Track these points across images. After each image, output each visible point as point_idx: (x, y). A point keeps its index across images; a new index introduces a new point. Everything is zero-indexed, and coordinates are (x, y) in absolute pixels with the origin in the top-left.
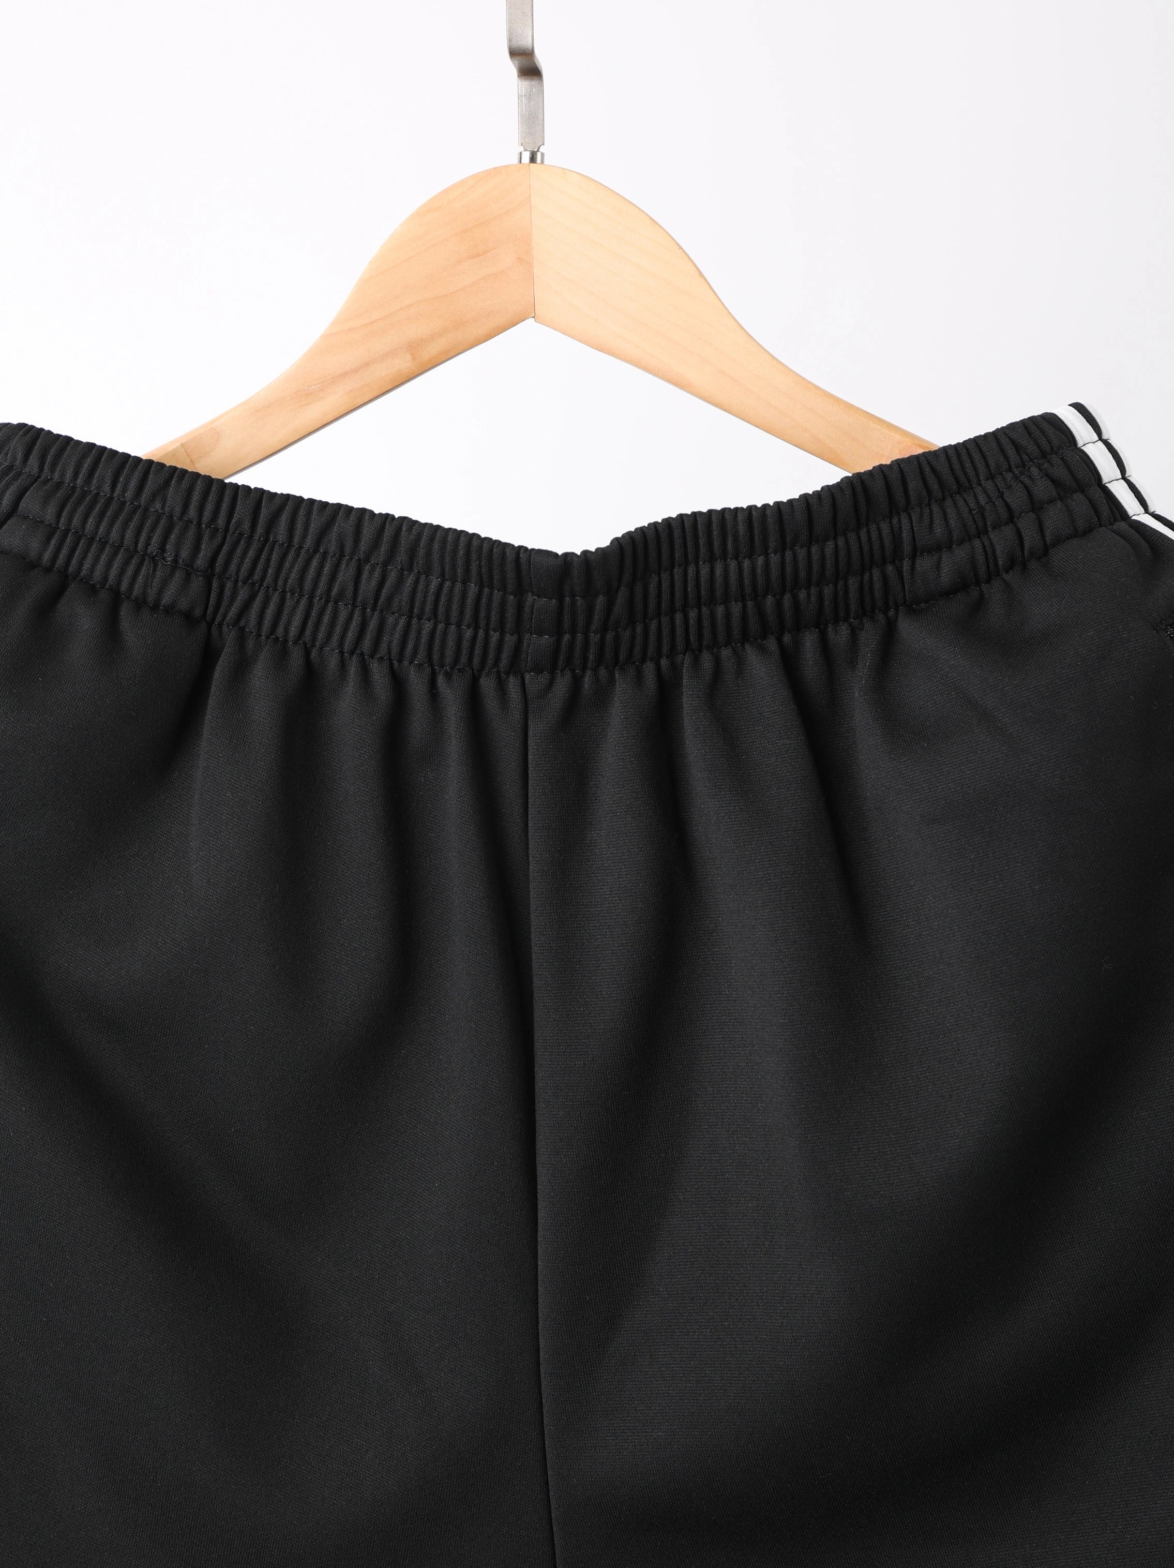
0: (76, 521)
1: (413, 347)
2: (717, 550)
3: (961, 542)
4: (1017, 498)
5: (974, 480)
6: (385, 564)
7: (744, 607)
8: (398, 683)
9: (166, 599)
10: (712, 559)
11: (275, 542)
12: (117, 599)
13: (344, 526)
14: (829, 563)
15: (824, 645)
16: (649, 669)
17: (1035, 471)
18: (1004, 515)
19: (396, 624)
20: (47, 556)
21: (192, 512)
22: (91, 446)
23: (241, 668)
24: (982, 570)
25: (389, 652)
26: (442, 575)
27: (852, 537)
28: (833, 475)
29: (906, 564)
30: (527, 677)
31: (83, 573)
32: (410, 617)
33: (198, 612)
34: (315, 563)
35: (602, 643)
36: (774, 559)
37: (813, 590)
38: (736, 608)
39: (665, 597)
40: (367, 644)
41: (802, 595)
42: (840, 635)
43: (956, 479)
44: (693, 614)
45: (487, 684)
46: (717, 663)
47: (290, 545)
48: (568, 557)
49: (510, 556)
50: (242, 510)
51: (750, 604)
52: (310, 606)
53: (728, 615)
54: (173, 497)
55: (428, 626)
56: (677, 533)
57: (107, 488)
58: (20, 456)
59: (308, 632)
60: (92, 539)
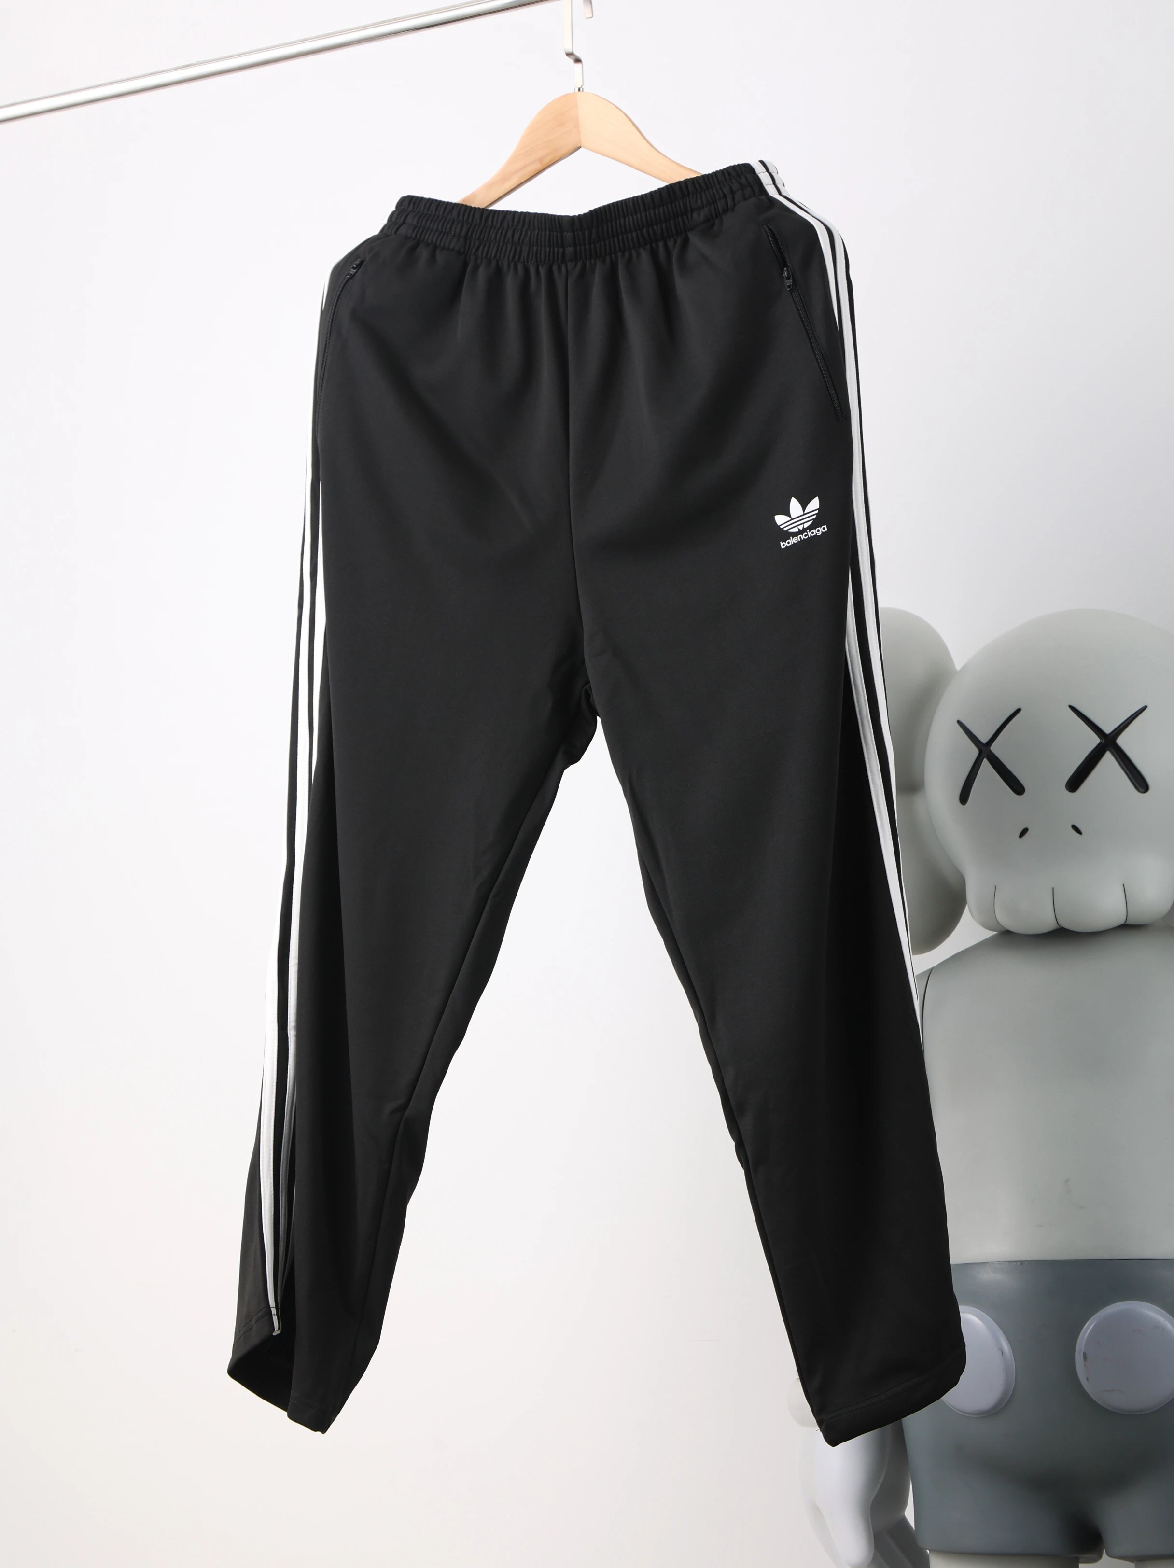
0: (423, 223)
1: (540, 160)
2: (626, 214)
3: (707, 205)
4: (726, 190)
5: (713, 185)
6: (522, 229)
7: (637, 233)
8: (527, 271)
9: (452, 246)
10: (624, 217)
11: (487, 226)
12: (435, 248)
13: (509, 217)
14: (662, 215)
15: (666, 246)
16: (608, 258)
17: (734, 181)
18: (722, 196)
19: (525, 249)
20: (414, 235)
21: (461, 217)
22: (429, 199)
23: (476, 268)
24: (714, 215)
25: (524, 260)
26: (539, 229)
27: (669, 206)
28: (662, 184)
29: (689, 215)
30: (568, 264)
31: (425, 240)
32: (530, 246)
33: (462, 251)
34: (500, 231)
35: (590, 248)
36: (643, 214)
37: (659, 226)
38: (634, 234)
39: (610, 232)
40: (516, 258)
41: (655, 227)
42: (670, 243)
43: (706, 185)
44: (620, 237)
45: (555, 268)
46: (630, 255)
47: (492, 226)
48: (573, 217)
49: (557, 219)
50: (477, 216)
51: (638, 232)
52: (499, 245)
53: (632, 236)
54: (455, 212)
55: (535, 248)
56: (612, 208)
57: (434, 212)
58: (407, 205)
59: (498, 255)
60: (428, 229)
